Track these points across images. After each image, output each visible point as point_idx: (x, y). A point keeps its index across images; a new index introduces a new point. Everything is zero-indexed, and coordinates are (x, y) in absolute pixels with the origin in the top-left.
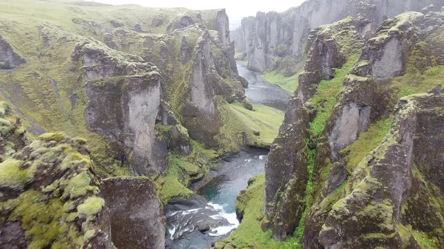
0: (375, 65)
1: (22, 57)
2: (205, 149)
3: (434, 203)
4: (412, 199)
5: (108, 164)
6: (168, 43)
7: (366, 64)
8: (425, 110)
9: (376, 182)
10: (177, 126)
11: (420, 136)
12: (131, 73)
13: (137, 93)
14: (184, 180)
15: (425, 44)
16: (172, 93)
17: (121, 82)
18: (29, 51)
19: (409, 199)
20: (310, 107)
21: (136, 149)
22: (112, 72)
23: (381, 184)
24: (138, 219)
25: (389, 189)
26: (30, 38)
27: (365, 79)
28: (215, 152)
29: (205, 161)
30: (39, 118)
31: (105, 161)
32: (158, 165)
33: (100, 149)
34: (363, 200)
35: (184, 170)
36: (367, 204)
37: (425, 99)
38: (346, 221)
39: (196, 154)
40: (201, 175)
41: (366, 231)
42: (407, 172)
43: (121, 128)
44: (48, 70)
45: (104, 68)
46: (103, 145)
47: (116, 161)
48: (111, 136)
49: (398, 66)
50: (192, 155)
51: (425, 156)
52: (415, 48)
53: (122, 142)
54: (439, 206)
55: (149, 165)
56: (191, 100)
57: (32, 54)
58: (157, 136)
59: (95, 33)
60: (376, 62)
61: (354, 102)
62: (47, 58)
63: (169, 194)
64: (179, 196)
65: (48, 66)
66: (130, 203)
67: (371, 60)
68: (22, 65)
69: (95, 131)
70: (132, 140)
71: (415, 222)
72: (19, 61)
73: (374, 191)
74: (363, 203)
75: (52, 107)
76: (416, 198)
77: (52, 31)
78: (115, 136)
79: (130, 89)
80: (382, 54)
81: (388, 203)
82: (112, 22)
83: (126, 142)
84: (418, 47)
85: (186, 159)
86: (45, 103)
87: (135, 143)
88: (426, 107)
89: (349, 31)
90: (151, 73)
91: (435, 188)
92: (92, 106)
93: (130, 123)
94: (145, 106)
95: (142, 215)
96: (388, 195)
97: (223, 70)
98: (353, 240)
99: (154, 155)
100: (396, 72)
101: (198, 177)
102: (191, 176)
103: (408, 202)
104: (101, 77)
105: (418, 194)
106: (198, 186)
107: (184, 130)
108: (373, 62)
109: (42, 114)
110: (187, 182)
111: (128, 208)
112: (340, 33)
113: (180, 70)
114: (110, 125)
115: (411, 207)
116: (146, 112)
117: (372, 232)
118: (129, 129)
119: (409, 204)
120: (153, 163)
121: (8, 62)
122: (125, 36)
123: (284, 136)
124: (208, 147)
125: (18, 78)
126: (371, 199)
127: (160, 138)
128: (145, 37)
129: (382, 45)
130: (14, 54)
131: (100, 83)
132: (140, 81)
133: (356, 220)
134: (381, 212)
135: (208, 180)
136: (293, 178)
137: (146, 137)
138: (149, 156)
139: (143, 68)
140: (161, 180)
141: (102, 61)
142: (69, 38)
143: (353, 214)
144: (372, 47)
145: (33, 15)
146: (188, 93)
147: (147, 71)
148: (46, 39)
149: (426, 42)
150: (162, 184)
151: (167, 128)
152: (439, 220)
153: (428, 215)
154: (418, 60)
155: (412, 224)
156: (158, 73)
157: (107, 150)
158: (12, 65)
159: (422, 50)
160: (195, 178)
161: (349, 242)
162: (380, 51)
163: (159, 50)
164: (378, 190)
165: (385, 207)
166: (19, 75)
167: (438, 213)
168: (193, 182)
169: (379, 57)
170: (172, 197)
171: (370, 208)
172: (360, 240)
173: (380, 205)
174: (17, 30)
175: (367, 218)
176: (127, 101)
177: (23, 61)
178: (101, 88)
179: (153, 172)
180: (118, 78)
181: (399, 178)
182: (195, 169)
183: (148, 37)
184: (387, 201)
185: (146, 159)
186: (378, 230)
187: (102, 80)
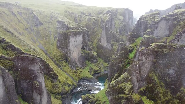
0: (155, 31)
1: (42, 23)
2: (104, 62)
3: (160, 90)
4: (148, 86)
5: (61, 61)
6: (96, 20)
7: (150, 30)
8: (159, 50)
9: (127, 75)
10: (92, 51)
11: (156, 60)
12: (71, 29)
13: (72, 37)
14: (91, 72)
15: (183, 23)
16: (95, 39)
17: (68, 32)
18: (46, 21)
19: (147, 86)
20: (130, 47)
21: (71, 57)
22: (66, 29)
23: (128, 76)
24: (31, 69)
25: (131, 78)
26: (47, 17)
27: (149, 36)
28: (108, 64)
29: (102, 67)
30: (43, 43)
31: (60, 60)
32: (80, 64)
33: (59, 55)
34: (121, 81)
35: (92, 68)
36: (122, 83)
37: (160, 45)
38: (114, 88)
39: (99, 63)
40: (99, 72)
41: (120, 93)
42: (138, 72)
43: (67, 49)
44: (50, 27)
45: (63, 27)
46: (60, 54)
47: (64, 60)
48: (64, 51)
49: (167, 32)
50: (97, 63)
51: (159, 70)
52: (178, 25)
53: (67, 54)
54: (162, 91)
55: (76, 64)
56: (100, 43)
57: (46, 22)
58: (82, 54)
59: (71, 16)
60: (155, 30)
61: (143, 46)
62: (50, 24)
63: (82, 76)
64: (86, 77)
65: (50, 26)
66: (29, 64)
67: (153, 29)
68: (42, 25)
69: (59, 49)
70: (70, 54)
71: (149, 96)
72: (41, 24)
73: (126, 78)
74: (120, 82)
75: (48, 40)
76: (150, 86)
77: (54, 15)
78: (65, 51)
79: (70, 35)
80: (157, 27)
81: (130, 84)
82: (81, 12)
83: (68, 54)
84: (180, 25)
85: (94, 64)
86: (46, 38)
87: (71, 55)
88: (160, 49)
89: (156, 17)
90: (78, 30)
91: (162, 84)
92: (58, 40)
93: (70, 47)
94: (76, 42)
95: (32, 68)
96: (131, 80)
97: (123, 33)
98: (116, 96)
99: (79, 61)
100: (166, 35)
101: (98, 72)
102: (95, 71)
103: (146, 87)
104: (62, 31)
105: (151, 84)
106: (97, 75)
107: (95, 54)
108: (154, 30)
109: (44, 42)
110: (92, 73)
111: (28, 65)
112: (151, 18)
113: (99, 31)
114: (63, 47)
115: (147, 89)
116: (76, 44)
117: (122, 94)
118: (69, 49)
119: (146, 88)
120: (78, 63)
121: (37, 24)
122: (81, 17)
123: (116, 57)
124: (105, 62)
125: (39, 29)
126: (124, 81)
127: (83, 55)
128: (88, 18)
129: (158, 23)
130: (39, 22)
131: (61, 33)
132: (74, 33)
133: (117, 88)
134: (126, 86)
135: (102, 74)
136: (117, 74)
137: (76, 53)
138: (77, 60)
139: (76, 28)
140: (81, 70)
141: (63, 25)
142: (58, 17)
143: (116, 86)
144: (153, 24)
145: (52, 9)
146: (100, 40)
147: (77, 29)
148: (51, 17)
149: (184, 23)
150: (81, 72)
151: (88, 52)
152: (160, 97)
153: (156, 94)
154: (178, 30)
155: (147, 96)
156: (82, 30)
157: (62, 56)
158: (39, 25)
159: (181, 26)
160: (96, 72)
161: (114, 97)
162: (157, 25)
163: (92, 23)
164: (127, 78)
165: (128, 85)
166: (40, 28)
167: (161, 95)
168: (95, 74)
169: (156, 28)
170: (83, 77)
171: (123, 84)
172: (118, 96)
173: (126, 84)
174: (43, 14)
175: (121, 88)
176: (69, 39)
177: (42, 24)
178: (62, 34)
179: (78, 67)
180: (68, 31)
181: (134, 74)
182: (97, 69)
183: (89, 18)
184: (129, 83)
185: (75, 61)
186: (124, 93)
187: (62, 32)
